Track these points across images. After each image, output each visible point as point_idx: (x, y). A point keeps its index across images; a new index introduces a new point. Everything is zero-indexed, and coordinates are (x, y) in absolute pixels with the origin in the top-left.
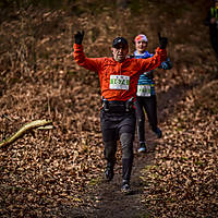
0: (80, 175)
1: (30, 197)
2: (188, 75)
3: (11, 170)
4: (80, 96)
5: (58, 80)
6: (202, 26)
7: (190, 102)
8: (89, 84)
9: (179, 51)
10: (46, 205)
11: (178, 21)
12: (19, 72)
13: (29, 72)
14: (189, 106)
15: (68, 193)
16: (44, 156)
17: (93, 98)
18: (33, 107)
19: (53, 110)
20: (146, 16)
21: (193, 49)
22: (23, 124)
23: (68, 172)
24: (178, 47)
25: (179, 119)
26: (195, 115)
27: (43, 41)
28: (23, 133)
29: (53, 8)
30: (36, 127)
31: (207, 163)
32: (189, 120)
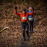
0: (16, 39)
1: (6, 43)
2: (40, 17)
3: (1, 38)
4: (16, 22)
5: (12, 18)
6: (43, 6)
7: (40, 23)
8: (18, 19)
9: (38, 12)
10: (9, 45)
11: (38, 6)
12: (3, 16)
13: (5, 16)
14: (40, 24)
15: (14, 43)
16: (9, 35)
17: (19, 22)
18: (6, 24)
19: (11, 25)
20: (31, 4)
21: (41, 11)
22: (4, 28)
23: (14, 38)
24: (37, 11)
25: (38, 27)
26: (41, 26)
27: (8, 10)
28: (4, 30)
29: (11, 3)
30: (7, 28)
31: (44, 36)
32: (40, 27)
